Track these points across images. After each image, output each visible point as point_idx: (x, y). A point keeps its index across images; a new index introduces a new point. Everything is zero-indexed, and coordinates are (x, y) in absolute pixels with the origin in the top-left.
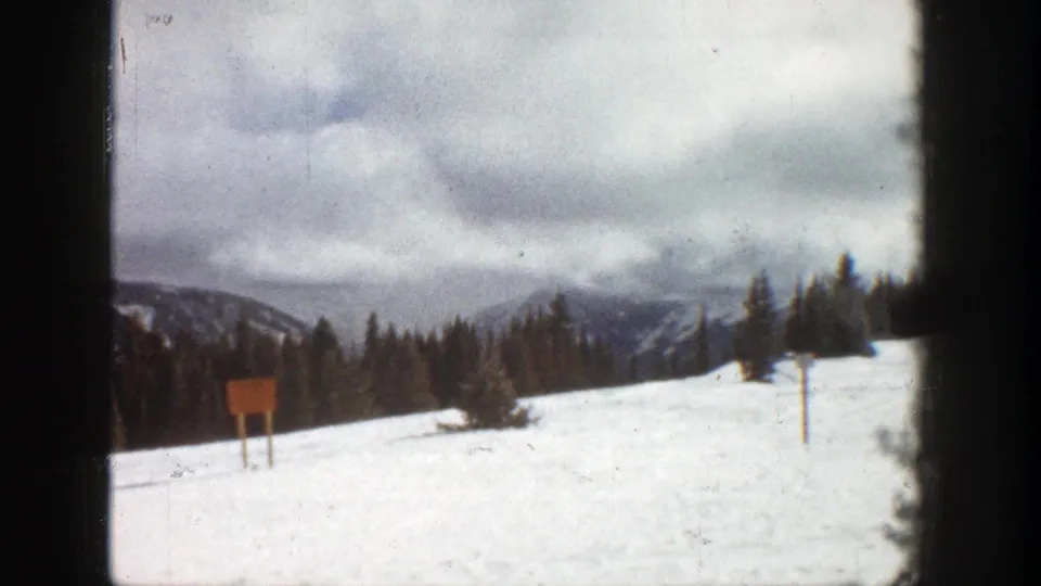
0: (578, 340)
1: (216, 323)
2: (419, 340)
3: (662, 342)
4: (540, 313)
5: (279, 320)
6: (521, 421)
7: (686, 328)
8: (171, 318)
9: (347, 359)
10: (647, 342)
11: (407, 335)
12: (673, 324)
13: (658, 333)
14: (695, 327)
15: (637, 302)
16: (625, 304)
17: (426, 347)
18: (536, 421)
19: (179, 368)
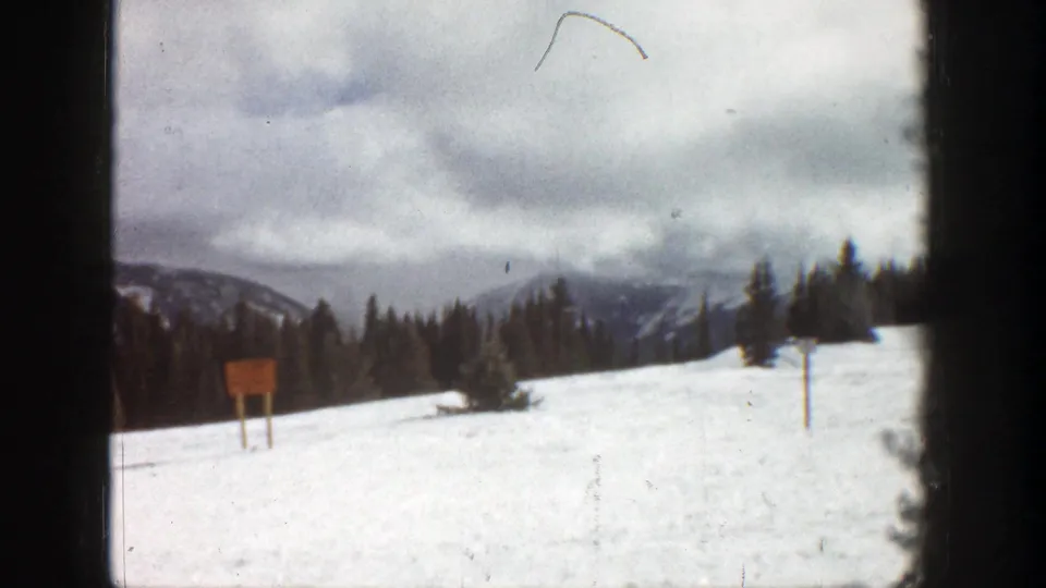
0: (578, 324)
1: (214, 304)
2: (419, 322)
3: (663, 327)
4: (541, 297)
5: (279, 302)
6: (522, 404)
7: (686, 313)
8: (170, 299)
9: (346, 340)
10: (648, 327)
11: (407, 318)
12: (674, 310)
13: (658, 317)
14: (697, 313)
15: (637, 285)
16: (626, 287)
17: (426, 329)
18: (537, 403)
19: (178, 347)
